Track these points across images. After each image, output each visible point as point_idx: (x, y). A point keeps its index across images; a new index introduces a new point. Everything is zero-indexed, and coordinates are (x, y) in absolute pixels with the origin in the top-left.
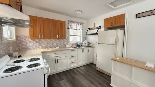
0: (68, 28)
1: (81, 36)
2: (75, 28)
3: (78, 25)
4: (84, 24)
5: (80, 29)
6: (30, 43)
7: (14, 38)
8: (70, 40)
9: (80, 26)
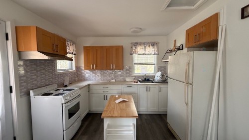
0: (131, 54)
1: (154, 64)
2: (143, 52)
3: (147, 47)
4: (160, 45)
5: (153, 53)
6: (87, 73)
7: (74, 69)
8: (136, 71)
9: (151, 47)
